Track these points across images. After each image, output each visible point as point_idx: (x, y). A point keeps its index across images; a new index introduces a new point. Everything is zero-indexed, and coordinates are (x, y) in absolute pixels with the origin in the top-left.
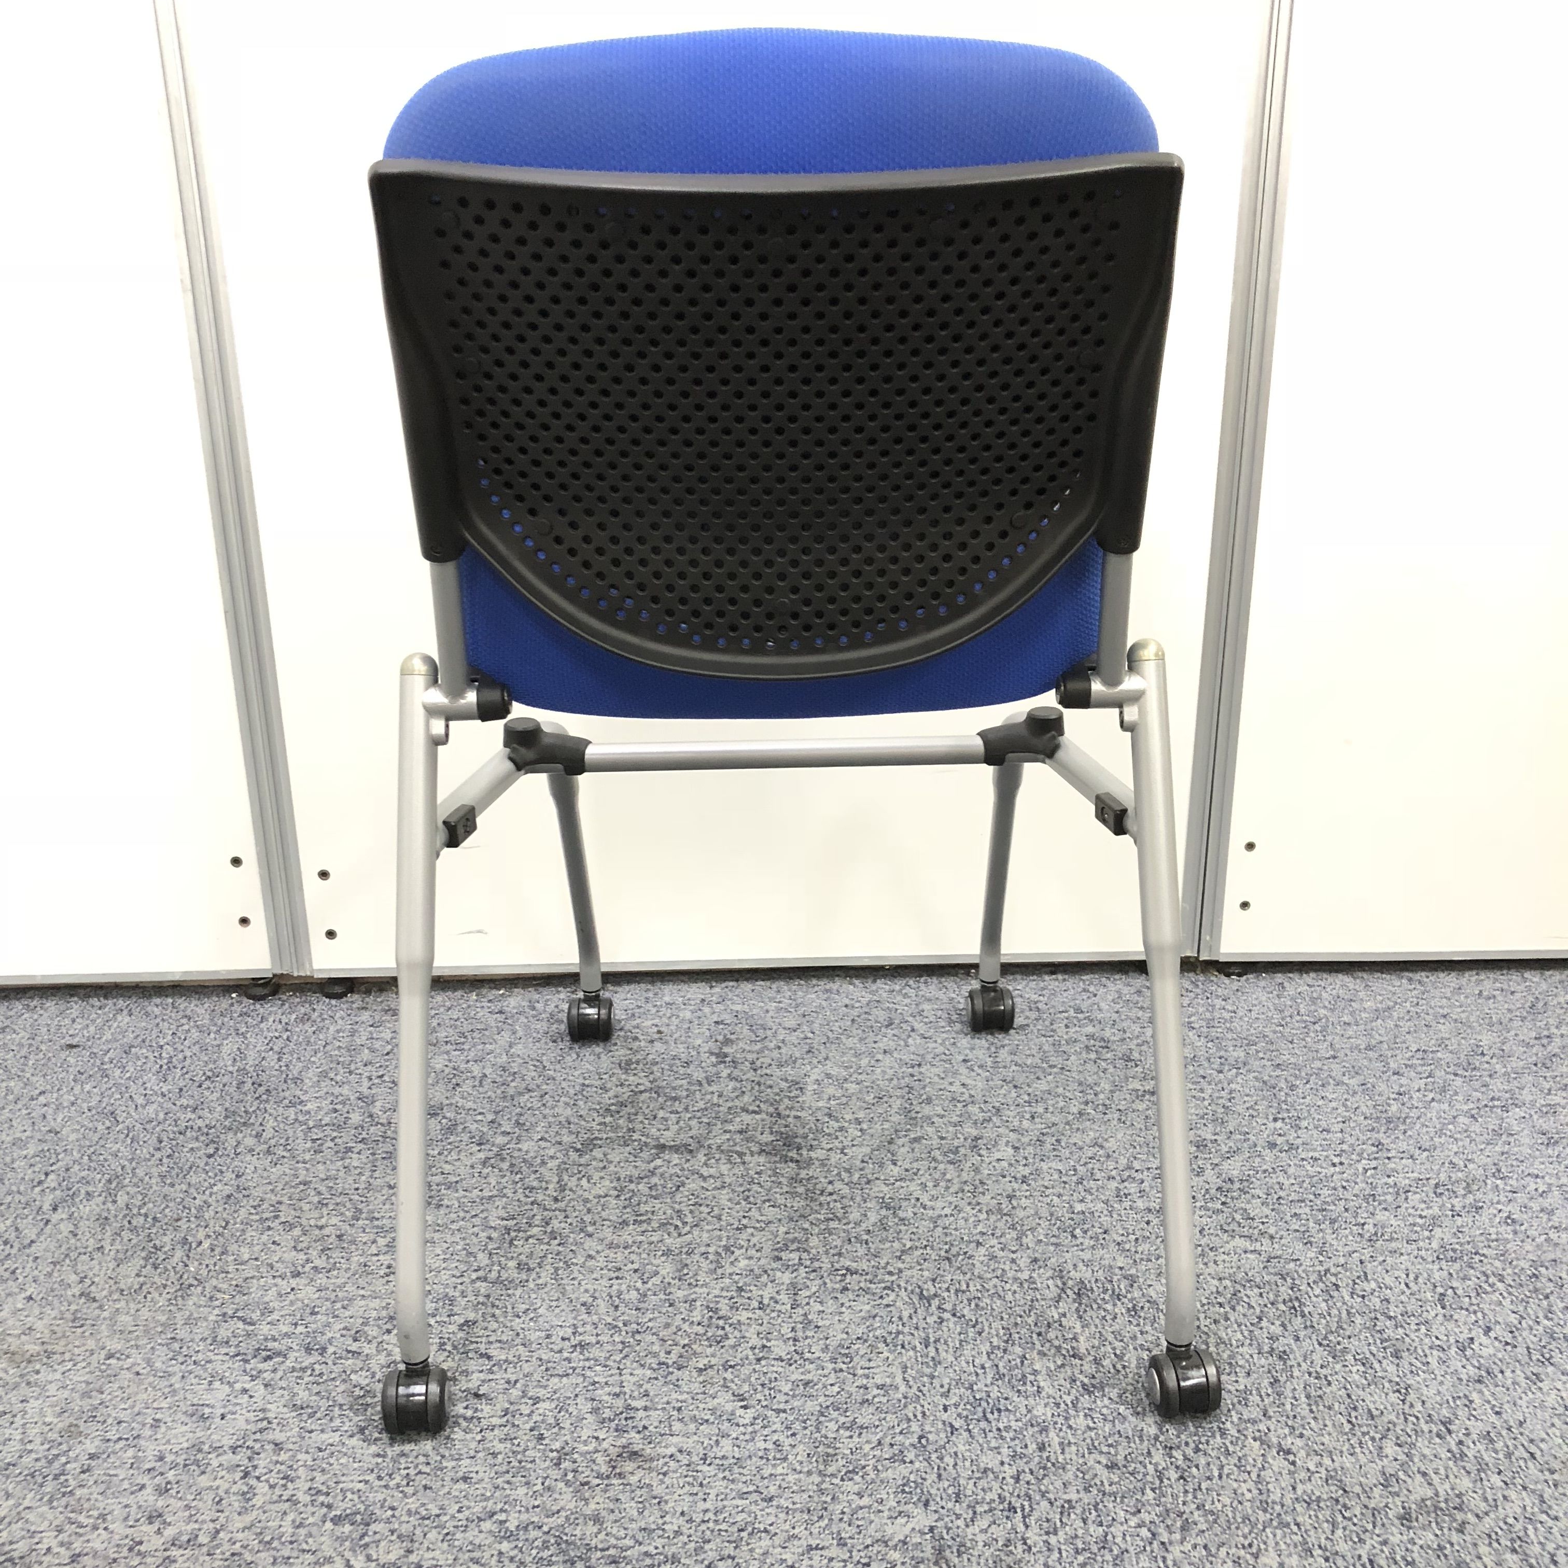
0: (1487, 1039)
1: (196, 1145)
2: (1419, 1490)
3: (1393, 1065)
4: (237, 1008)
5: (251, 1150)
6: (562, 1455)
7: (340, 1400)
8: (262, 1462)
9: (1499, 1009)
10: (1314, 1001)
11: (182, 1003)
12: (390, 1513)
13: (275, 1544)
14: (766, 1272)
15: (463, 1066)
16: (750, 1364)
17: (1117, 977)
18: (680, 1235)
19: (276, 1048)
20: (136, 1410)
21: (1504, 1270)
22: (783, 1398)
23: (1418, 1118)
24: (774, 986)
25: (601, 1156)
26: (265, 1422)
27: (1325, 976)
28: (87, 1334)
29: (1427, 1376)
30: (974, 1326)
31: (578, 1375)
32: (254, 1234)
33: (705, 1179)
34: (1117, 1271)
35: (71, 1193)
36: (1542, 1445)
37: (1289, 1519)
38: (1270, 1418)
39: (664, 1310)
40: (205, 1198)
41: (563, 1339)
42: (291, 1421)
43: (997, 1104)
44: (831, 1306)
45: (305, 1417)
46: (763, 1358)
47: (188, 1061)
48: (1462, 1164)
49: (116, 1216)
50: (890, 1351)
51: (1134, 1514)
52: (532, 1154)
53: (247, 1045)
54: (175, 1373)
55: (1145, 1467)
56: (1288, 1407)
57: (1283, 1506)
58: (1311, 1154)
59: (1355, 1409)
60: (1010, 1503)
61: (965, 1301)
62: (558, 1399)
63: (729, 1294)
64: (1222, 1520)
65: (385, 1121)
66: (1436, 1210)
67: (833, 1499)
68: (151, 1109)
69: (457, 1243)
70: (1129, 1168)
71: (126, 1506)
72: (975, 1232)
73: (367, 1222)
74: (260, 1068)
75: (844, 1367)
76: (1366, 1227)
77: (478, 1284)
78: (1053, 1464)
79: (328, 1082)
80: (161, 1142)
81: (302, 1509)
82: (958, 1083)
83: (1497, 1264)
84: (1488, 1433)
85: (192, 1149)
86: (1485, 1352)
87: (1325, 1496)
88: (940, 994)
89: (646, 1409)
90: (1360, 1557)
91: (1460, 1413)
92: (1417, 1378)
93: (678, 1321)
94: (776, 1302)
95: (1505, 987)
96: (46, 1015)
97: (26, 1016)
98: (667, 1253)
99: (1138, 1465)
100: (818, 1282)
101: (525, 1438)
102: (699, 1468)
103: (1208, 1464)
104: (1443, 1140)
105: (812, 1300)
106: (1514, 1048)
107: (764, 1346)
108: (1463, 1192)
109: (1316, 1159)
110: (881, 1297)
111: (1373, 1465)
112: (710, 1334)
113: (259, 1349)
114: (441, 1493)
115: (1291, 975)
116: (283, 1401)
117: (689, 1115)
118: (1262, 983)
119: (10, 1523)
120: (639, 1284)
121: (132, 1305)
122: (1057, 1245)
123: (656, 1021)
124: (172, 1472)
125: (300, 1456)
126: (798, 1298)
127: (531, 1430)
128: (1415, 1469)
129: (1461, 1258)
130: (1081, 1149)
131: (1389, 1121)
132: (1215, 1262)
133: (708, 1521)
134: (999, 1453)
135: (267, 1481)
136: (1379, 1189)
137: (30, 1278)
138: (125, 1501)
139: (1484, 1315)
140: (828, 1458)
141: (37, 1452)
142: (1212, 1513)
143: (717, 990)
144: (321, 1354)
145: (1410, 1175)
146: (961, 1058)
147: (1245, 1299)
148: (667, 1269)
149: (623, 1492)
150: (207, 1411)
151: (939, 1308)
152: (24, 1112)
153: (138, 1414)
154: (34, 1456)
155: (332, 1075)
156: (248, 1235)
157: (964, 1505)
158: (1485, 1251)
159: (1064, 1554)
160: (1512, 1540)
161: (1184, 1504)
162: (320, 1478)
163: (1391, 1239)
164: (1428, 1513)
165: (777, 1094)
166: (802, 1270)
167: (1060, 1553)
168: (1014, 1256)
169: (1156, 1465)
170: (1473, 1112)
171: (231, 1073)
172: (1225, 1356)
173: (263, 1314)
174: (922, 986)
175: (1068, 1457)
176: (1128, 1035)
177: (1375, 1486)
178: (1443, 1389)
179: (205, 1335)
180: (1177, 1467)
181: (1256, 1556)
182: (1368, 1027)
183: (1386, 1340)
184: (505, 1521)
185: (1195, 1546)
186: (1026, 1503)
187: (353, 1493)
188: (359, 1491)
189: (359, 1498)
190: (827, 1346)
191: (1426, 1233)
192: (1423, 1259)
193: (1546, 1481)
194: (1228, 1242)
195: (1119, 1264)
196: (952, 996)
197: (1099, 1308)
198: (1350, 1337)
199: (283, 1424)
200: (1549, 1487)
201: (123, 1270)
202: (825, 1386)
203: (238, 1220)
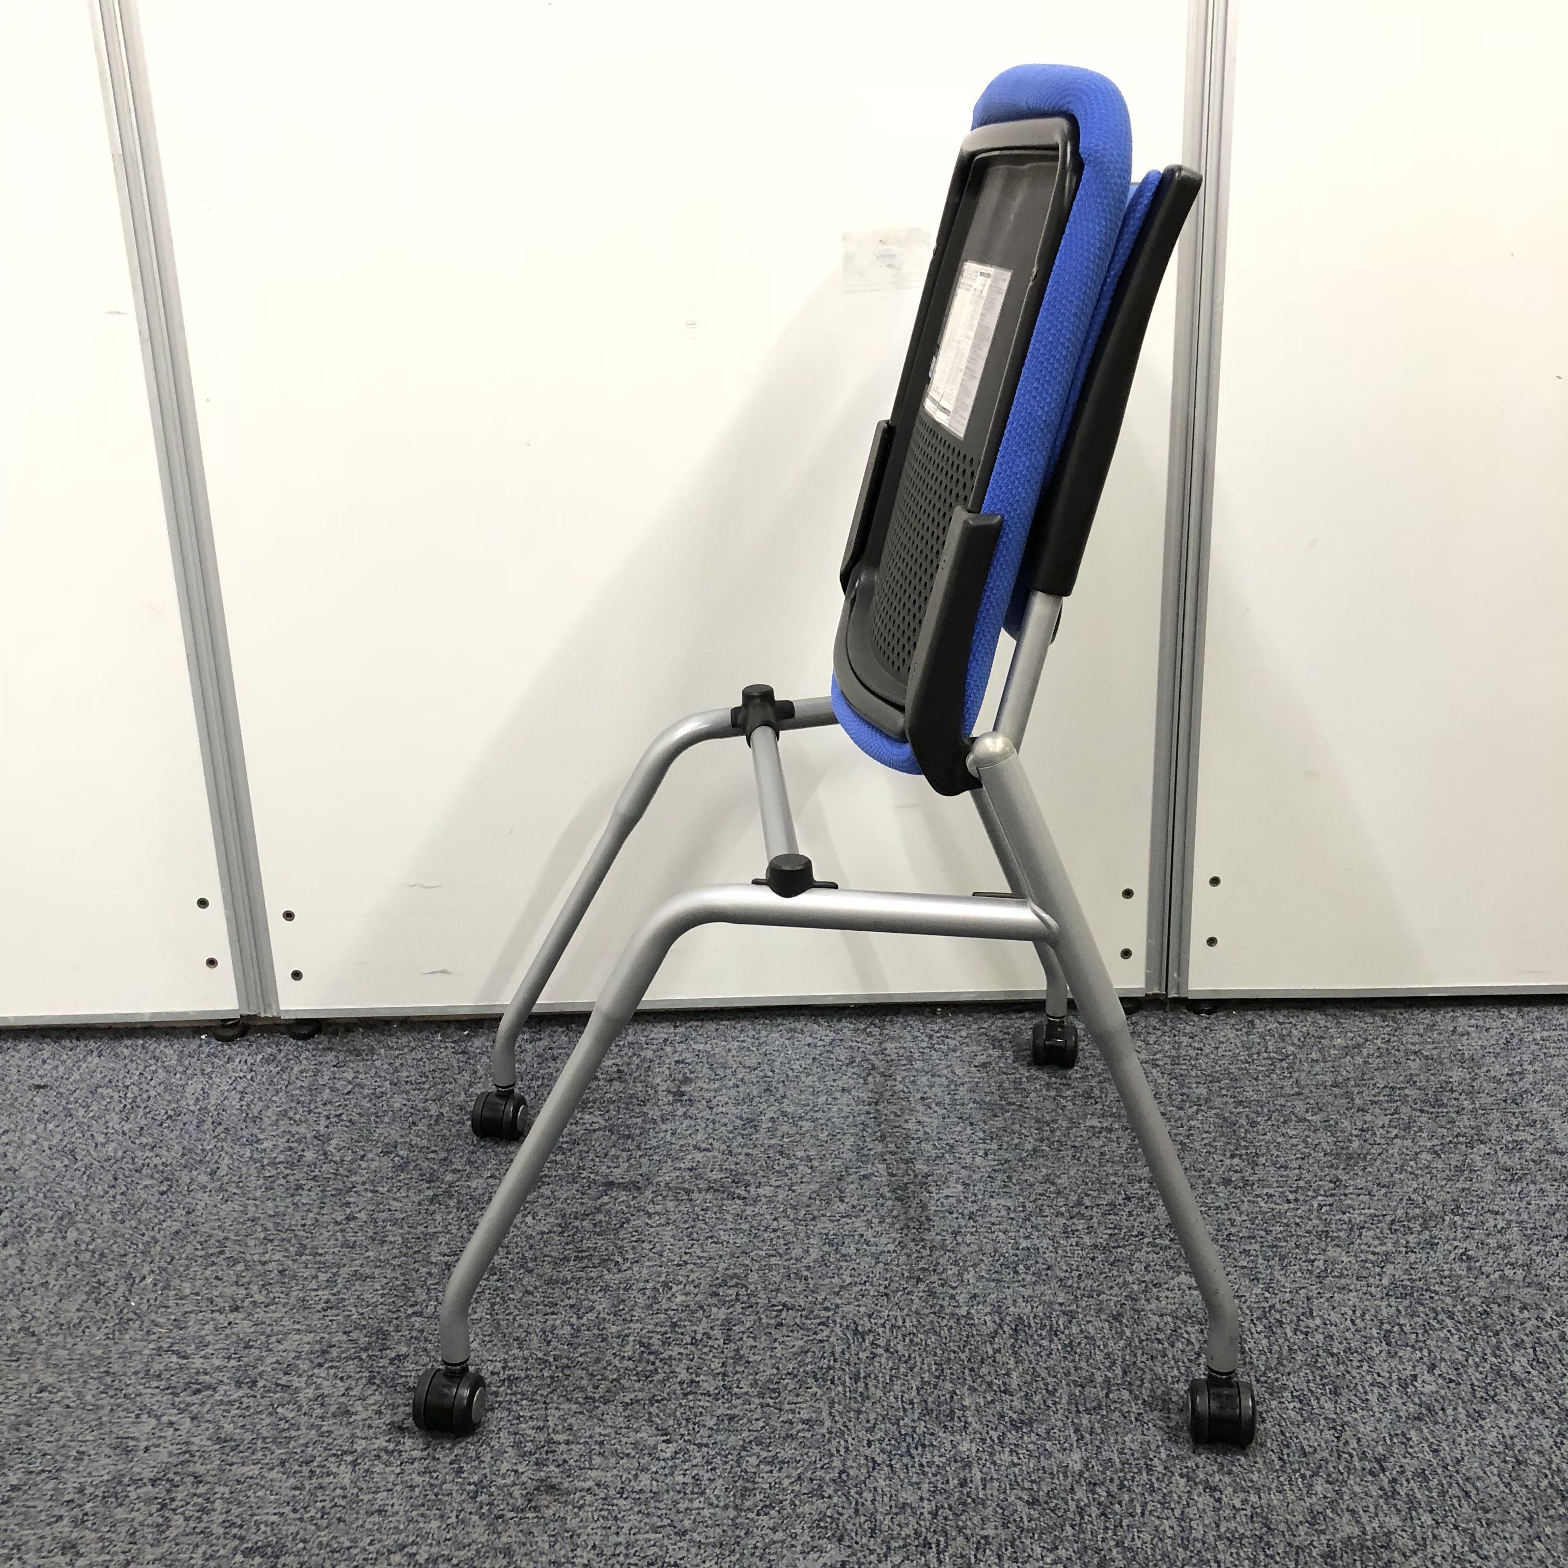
0: (1457, 1075)
1: (148, 1182)
2: (1347, 1528)
3: (1358, 1101)
4: (206, 1049)
5: (204, 1188)
6: (480, 1486)
7: (264, 1433)
8: (180, 1494)
9: (1471, 1047)
10: (1282, 1038)
11: (152, 1044)
12: (301, 1545)
14: (701, 1307)
15: (421, 1105)
16: (677, 1399)
18: (619, 1271)
19: (239, 1088)
20: (61, 1443)
21: (1455, 1306)
22: (704, 1432)
23: (1380, 1154)
24: (739, 1026)
25: (548, 1193)
26: (187, 1453)
27: (1297, 1013)
28: (22, 1367)
29: (1365, 1413)
30: (906, 1362)
31: (504, 1409)
32: (197, 1269)
33: (650, 1216)
34: (1057, 1307)
35: (22, 1229)
36: (1478, 1484)
37: (1209, 1556)
39: (596, 1345)
40: (152, 1234)
41: (493, 1373)
42: (213, 1454)
43: (952, 1142)
44: (763, 1341)
45: (227, 1450)
46: (690, 1393)
47: (152, 1100)
48: (1420, 1199)
49: (63, 1252)
50: (819, 1387)
51: (1050, 1551)
52: (480, 1191)
53: (211, 1085)
54: (103, 1407)
55: (1067, 1503)
57: (1204, 1543)
58: (1266, 1191)
59: (1288, 1446)
60: (926, 1539)
61: (900, 1337)
63: (663, 1330)
64: (1140, 1557)
65: (338, 1159)
66: (1389, 1247)
67: (747, 1533)
68: (111, 1147)
69: (397, 1279)
70: (1079, 1203)
71: (42, 1537)
72: (916, 1268)
73: (309, 1258)
74: (221, 1108)
75: (771, 1402)
76: (1316, 1263)
77: (413, 1319)
78: (974, 1500)
79: (286, 1121)
80: (116, 1179)
81: (214, 1541)
82: (914, 1120)
83: (1448, 1300)
84: (1424, 1470)
85: (146, 1186)
86: (1428, 1389)
87: (1248, 1533)
88: (906, 1034)
89: (567, 1443)
91: (1396, 1451)
92: (1355, 1415)
93: (609, 1356)
94: (709, 1338)
95: (1481, 1023)
96: (17, 1056)
98: (605, 1289)
99: (1060, 1502)
100: (753, 1317)
101: (444, 1471)
102: (615, 1501)
103: (1132, 1500)
104: (1402, 1176)
105: (745, 1336)
106: (1485, 1084)
107: (692, 1381)
108: (1419, 1229)
109: (1271, 1196)
110: (816, 1333)
111: (1302, 1503)
112: (639, 1369)
113: (190, 1382)
114: (355, 1526)
115: (1262, 1013)
116: (208, 1433)
117: (640, 1153)
118: (1232, 1021)
120: (574, 1320)
121: (69, 1340)
122: (999, 1281)
123: (618, 1061)
124: (90, 1504)
125: (217, 1489)
126: (731, 1333)
127: (451, 1463)
128: (1344, 1507)
129: (1411, 1294)
130: (1032, 1185)
131: (1350, 1157)
132: (1158, 1298)
133: (618, 1555)
134: (919, 1488)
135: (183, 1514)
136: (1333, 1226)
138: (40, 1532)
139: (1430, 1352)
140: (745, 1493)
142: (1130, 1549)
143: (682, 1029)
144: (250, 1388)
145: (1366, 1211)
146: (919, 1096)
147: (1185, 1335)
148: (603, 1305)
149: (537, 1524)
150: (131, 1443)
151: (872, 1343)
153: (64, 1446)
155: (291, 1114)
156: (192, 1270)
157: (879, 1540)
158: (1437, 1288)
161: (1103, 1540)
162: (236, 1510)
163: (1341, 1276)
164: (1354, 1551)
165: (731, 1132)
166: (738, 1306)
168: (951, 1291)
169: (1078, 1501)
170: (1437, 1148)
171: (193, 1112)
172: (1159, 1392)
173: (197, 1348)
174: (888, 1025)
175: (989, 1492)
176: (1091, 1072)
177: (1301, 1523)
178: (1380, 1426)
179: (138, 1369)
180: (1099, 1504)
182: (1336, 1064)
183: (1326, 1377)
184: (415, 1555)
186: (942, 1539)
187: (266, 1526)
188: (273, 1523)
189: (272, 1530)
190: (756, 1381)
191: (1378, 1270)
192: (1372, 1295)
193: (1479, 1520)
194: (1173, 1279)
195: (1060, 1300)
196: (917, 1034)
197: (1035, 1344)
198: (1289, 1374)
199: (205, 1456)
200: (1482, 1526)
201: (64, 1305)
202: (750, 1421)
203: (184, 1256)
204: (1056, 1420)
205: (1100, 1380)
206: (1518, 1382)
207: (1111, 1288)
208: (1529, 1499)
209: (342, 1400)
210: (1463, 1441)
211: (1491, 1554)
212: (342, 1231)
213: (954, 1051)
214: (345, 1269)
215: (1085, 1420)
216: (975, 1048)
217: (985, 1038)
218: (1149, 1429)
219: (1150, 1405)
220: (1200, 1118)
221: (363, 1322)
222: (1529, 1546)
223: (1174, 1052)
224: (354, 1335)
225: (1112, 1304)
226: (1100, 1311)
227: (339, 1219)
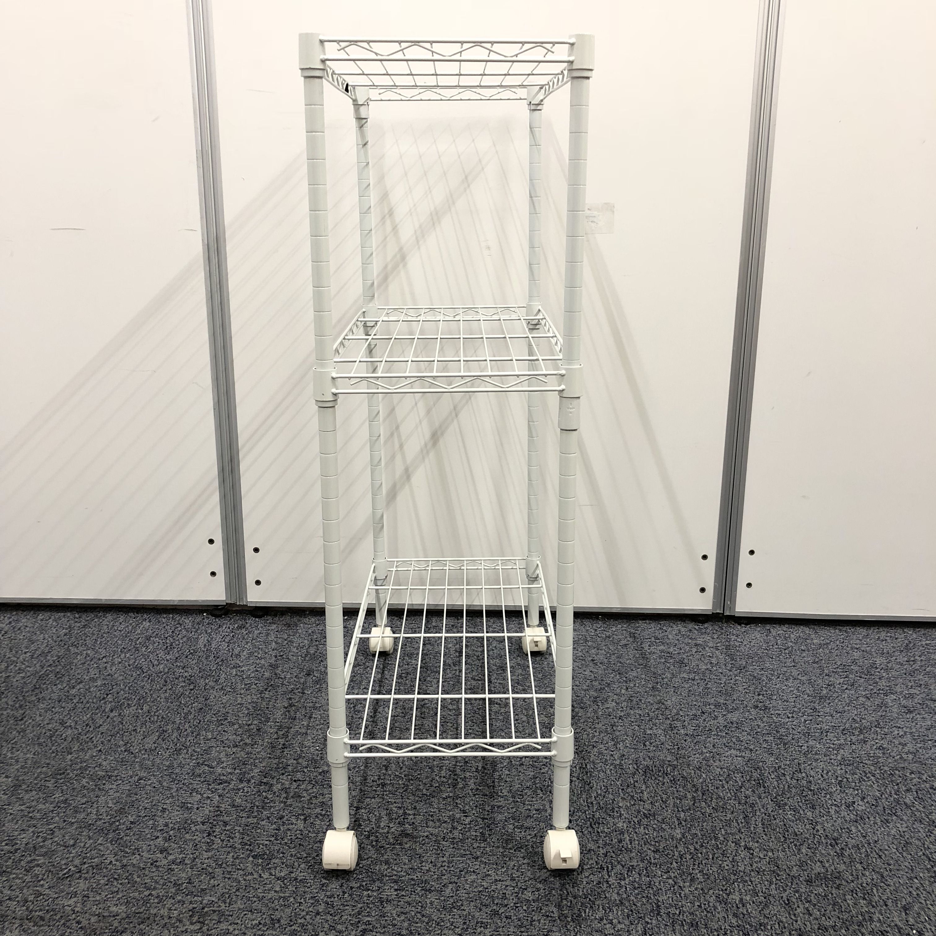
0: (879, 660)
1: (183, 684)
2: (818, 868)
3: (825, 671)
4: (207, 621)
5: (213, 688)
7: (257, 804)
8: (217, 830)
9: (887, 647)
10: (786, 638)
11: (177, 617)
12: (281, 855)
13: (224, 865)
16: (470, 797)
17: (679, 623)
19: (226, 640)
20: (154, 803)
21: (875, 771)
22: (486, 813)
23: (837, 697)
24: (492, 620)
26: (219, 811)
27: (793, 626)
28: (128, 768)
29: (828, 817)
30: (588, 785)
31: (380, 798)
32: (214, 726)
33: (450, 710)
34: (667, 763)
35: (120, 704)
36: (886, 852)
37: (747, 878)
38: (742, 833)
40: (188, 709)
41: (373, 781)
42: (232, 812)
43: (609, 682)
45: (239, 811)
46: (477, 794)
47: (181, 645)
48: (858, 719)
49: (142, 716)
50: (543, 794)
51: (666, 873)
53: (212, 638)
54: (173, 788)
55: (674, 852)
56: (752, 829)
57: (744, 873)
58: (777, 712)
60: (602, 865)
62: (369, 808)
63: (461, 764)
64: (712, 878)
65: (283, 677)
66: (842, 741)
67: (510, 859)
68: (162, 666)
69: (319, 735)
70: (678, 714)
71: (149, 845)
72: (592, 741)
73: (272, 723)
74: (218, 650)
75: (519, 800)
76: (803, 747)
78: (626, 849)
79: (254, 657)
80: (166, 682)
81: (237, 851)
83: (872, 768)
84: (858, 845)
85: (182, 686)
86: (860, 808)
87: (767, 869)
89: (414, 815)
90: (782, 897)
91: (844, 835)
92: (823, 818)
94: (485, 769)
95: (893, 635)
96: (106, 620)
97: (96, 620)
99: (670, 852)
102: (441, 842)
103: (707, 852)
104: (849, 708)
106: (894, 665)
107: (478, 789)
108: (858, 733)
109: (779, 714)
111: (795, 857)
112: (450, 782)
113: (216, 779)
115: (774, 625)
116: (228, 803)
118: (759, 629)
119: (91, 850)
121: (151, 756)
122: (635, 749)
124: (172, 832)
128: (817, 860)
129: (852, 764)
130: (652, 704)
131: (821, 698)
132: (720, 760)
133: (444, 866)
134: (597, 843)
135: (220, 838)
136: (812, 730)
137: (99, 742)
138: (148, 843)
139: (862, 791)
140: (507, 841)
141: (104, 819)
142: (707, 874)
144: (248, 783)
145: (829, 724)
147: (734, 778)
149: (402, 851)
150: (189, 805)
152: (95, 665)
153: (155, 805)
154: (103, 821)
155: (256, 654)
156: (211, 727)
158: (866, 762)
159: (628, 889)
160: (864, 894)
161: (693, 869)
162: (247, 838)
163: (816, 754)
164: (821, 879)
167: (626, 888)
168: (612, 753)
169: (680, 851)
170: (868, 695)
171: (204, 651)
172: (721, 804)
173: (218, 764)
175: (634, 846)
177: (795, 866)
178: (835, 824)
179: (188, 772)
180: (690, 853)
181: (728, 895)
182: (814, 652)
183: (807, 801)
185: (696, 889)
186: (610, 866)
187: (263, 845)
188: (266, 845)
189: (266, 847)
190: (510, 790)
191: (835, 752)
192: (832, 763)
193: (885, 868)
194: (727, 752)
195: (668, 759)
196: (588, 628)
197: (656, 779)
198: (788, 798)
199: (228, 814)
200: (887, 871)
201: (146, 740)
202: (508, 808)
203: (206, 720)
204: (668, 813)
205: (689, 797)
206: (908, 806)
207: (695, 754)
208: (912, 860)
209: (297, 790)
210: (879, 833)
211: (892, 884)
212: (289, 711)
213: (609, 637)
214: (292, 729)
215: (682, 815)
216: (620, 637)
217: (625, 632)
218: (715, 820)
219: (716, 810)
220: (741, 675)
221: (303, 755)
222: (911, 882)
223: (727, 643)
224: (300, 761)
225: (696, 762)
226: (689, 765)
227: (286, 706)
